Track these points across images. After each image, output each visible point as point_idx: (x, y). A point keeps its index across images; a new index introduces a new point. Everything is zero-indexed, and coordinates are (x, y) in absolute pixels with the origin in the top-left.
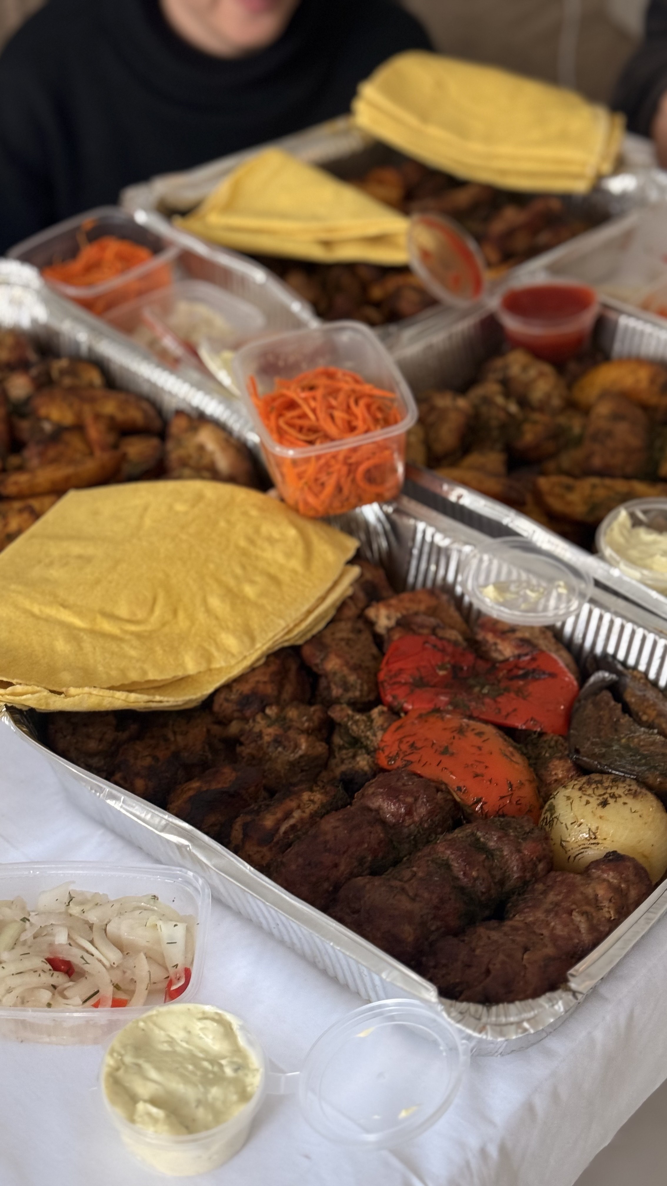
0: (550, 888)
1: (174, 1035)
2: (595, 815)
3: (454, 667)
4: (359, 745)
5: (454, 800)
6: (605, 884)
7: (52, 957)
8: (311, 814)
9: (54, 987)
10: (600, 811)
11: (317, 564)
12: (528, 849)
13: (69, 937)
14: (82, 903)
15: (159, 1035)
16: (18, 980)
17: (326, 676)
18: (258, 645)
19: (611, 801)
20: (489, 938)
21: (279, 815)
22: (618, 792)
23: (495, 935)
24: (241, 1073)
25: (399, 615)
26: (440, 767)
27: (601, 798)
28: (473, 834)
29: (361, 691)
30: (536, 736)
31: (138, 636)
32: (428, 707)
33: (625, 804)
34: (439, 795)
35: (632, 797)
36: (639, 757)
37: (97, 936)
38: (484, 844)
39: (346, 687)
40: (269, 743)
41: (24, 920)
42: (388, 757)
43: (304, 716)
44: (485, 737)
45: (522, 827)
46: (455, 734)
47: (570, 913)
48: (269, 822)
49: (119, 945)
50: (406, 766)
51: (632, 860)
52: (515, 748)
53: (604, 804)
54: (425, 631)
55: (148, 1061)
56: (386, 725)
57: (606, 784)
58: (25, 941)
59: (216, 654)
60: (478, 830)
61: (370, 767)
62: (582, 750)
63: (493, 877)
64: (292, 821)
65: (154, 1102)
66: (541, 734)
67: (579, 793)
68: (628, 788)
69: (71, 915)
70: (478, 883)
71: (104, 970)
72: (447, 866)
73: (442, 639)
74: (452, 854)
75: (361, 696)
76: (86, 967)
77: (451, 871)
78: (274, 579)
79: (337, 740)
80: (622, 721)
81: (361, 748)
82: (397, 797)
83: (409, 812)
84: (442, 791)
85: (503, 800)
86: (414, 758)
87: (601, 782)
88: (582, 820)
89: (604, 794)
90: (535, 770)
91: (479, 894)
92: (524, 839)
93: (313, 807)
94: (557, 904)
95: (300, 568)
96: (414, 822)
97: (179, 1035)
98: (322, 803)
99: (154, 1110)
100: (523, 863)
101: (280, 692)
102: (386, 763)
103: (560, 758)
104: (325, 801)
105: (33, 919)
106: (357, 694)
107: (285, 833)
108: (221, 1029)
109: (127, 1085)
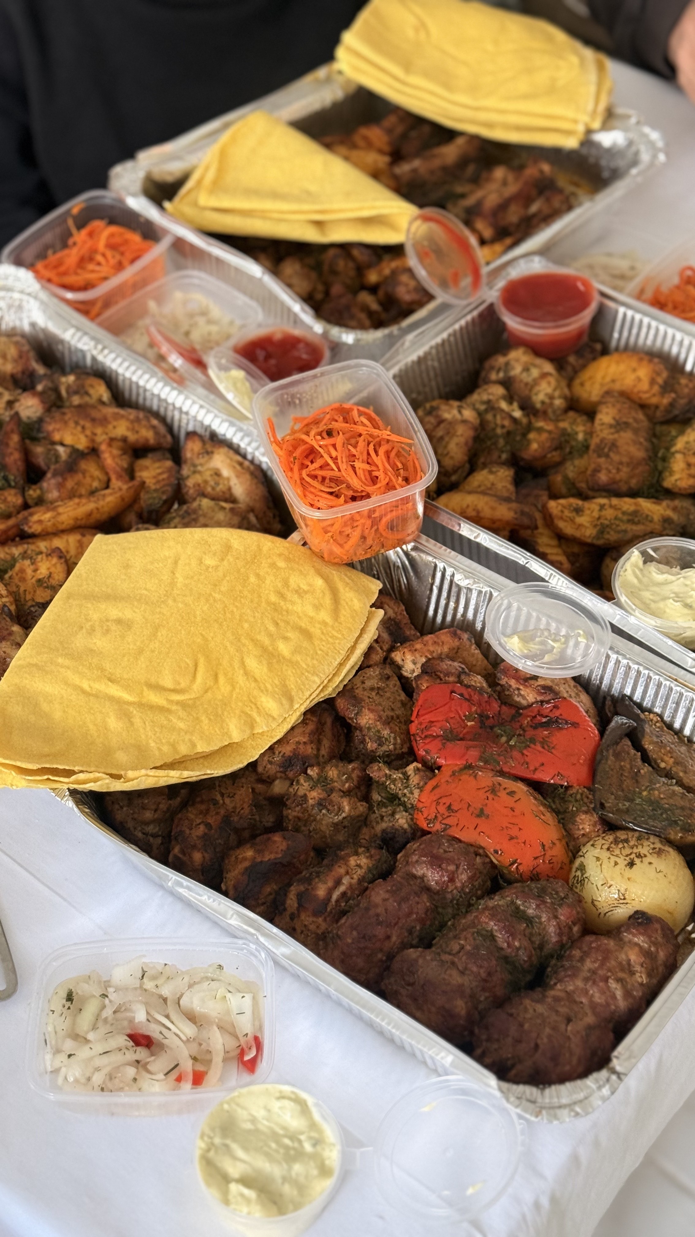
0: (586, 954)
1: (255, 1114)
2: (623, 877)
3: (481, 716)
4: (397, 802)
5: (492, 862)
6: (637, 949)
7: (132, 1033)
8: (359, 879)
9: (138, 1062)
10: (628, 873)
11: (344, 613)
12: (564, 914)
13: (148, 1013)
14: (154, 978)
15: (242, 1114)
16: (105, 1060)
17: (361, 730)
18: (296, 706)
19: (637, 861)
20: (535, 1010)
21: (330, 884)
22: (644, 851)
23: (540, 1008)
24: (319, 1148)
25: (424, 660)
26: (478, 830)
27: (627, 858)
28: (512, 902)
29: (394, 744)
30: (562, 790)
31: (183, 705)
32: (461, 763)
33: (650, 863)
34: (478, 860)
35: (655, 855)
36: (659, 812)
37: (172, 1010)
38: (524, 912)
39: (380, 741)
40: (313, 806)
41: (104, 996)
42: (426, 818)
43: (344, 775)
44: (517, 797)
45: (557, 893)
46: (488, 794)
47: (606, 980)
48: (321, 892)
49: (192, 1017)
50: (445, 830)
51: (659, 920)
52: (544, 805)
53: (631, 864)
54: (451, 679)
55: (235, 1140)
56: (421, 784)
57: (632, 843)
58: (106, 1019)
59: (258, 719)
60: (517, 898)
61: (410, 826)
62: (607, 805)
63: (532, 942)
64: (342, 888)
65: (245, 1181)
66: (567, 788)
67: (608, 854)
68: (652, 846)
69: (146, 990)
70: (521, 953)
71: (181, 1044)
72: (491, 937)
73: (468, 687)
74: (495, 925)
75: (395, 749)
76: (165, 1042)
77: (495, 941)
78: (307, 634)
79: (376, 797)
80: (642, 771)
81: (399, 805)
82: (440, 866)
83: (452, 880)
84: (480, 855)
85: (537, 861)
86: (451, 821)
87: (626, 841)
88: (612, 883)
89: (631, 854)
90: (564, 826)
91: (522, 962)
92: (560, 905)
93: (360, 872)
94: (594, 972)
95: (329, 620)
96: (456, 888)
97: (260, 1114)
98: (368, 867)
99: (246, 1191)
100: (560, 929)
101: (318, 750)
102: (425, 825)
103: (586, 812)
104: (370, 865)
105: (112, 996)
106: (391, 747)
107: (337, 901)
108: (298, 1108)
109: (219, 1165)
